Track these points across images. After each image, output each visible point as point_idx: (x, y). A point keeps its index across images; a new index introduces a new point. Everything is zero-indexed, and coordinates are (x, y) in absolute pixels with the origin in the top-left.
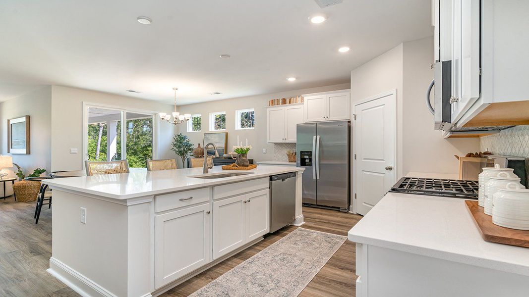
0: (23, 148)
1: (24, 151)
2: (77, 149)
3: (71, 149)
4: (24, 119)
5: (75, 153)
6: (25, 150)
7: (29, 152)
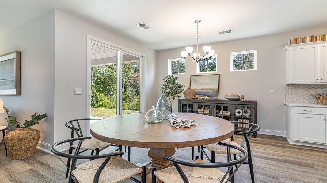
0: (11, 88)
1: (13, 92)
2: (81, 89)
3: (76, 89)
4: (14, 56)
5: (79, 94)
6: (15, 90)
7: (19, 93)
